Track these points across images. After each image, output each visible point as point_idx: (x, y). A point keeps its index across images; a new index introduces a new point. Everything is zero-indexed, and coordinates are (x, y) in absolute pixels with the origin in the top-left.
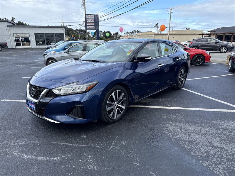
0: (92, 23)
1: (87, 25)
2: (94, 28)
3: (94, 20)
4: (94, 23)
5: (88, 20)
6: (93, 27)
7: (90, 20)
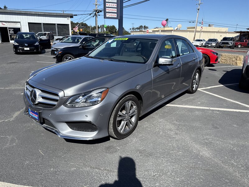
0: (114, 9)
1: (107, 11)
2: (116, 17)
3: (116, 4)
4: (116, 9)
5: (108, 4)
6: (115, 15)
7: (110, 4)
